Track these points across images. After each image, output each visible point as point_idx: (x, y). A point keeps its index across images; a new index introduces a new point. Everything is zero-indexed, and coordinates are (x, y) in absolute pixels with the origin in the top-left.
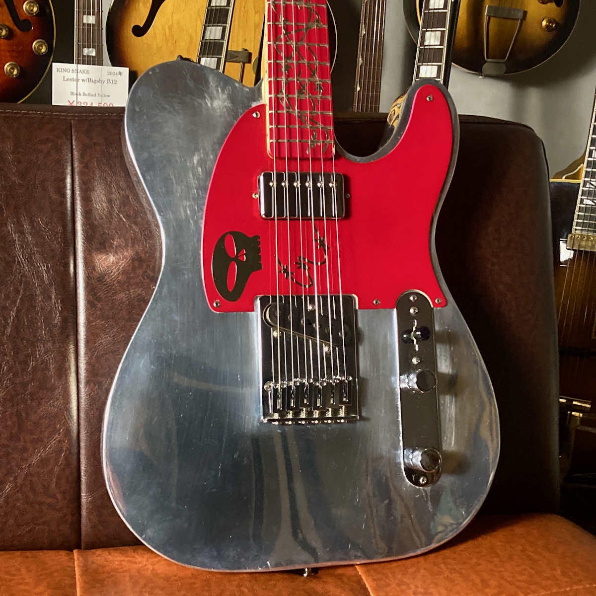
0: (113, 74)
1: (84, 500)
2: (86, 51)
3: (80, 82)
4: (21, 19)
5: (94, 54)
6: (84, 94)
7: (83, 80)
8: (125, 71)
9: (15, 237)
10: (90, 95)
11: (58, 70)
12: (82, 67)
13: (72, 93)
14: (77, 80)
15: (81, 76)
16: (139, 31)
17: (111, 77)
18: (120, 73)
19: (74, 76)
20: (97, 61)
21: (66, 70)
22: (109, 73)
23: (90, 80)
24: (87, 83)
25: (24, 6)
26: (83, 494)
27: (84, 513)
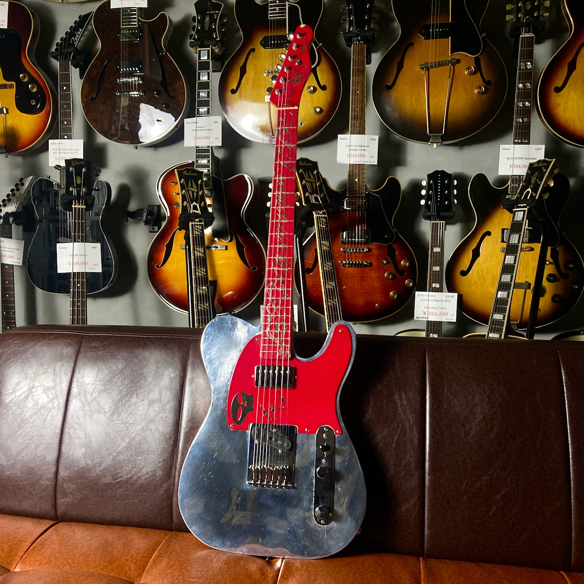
0: (449, 297)
1: (426, 532)
2: (434, 285)
3: (430, 301)
4: (400, 269)
5: (438, 287)
6: (432, 308)
7: (432, 300)
8: (456, 295)
9: (398, 401)
10: (435, 308)
11: (418, 295)
12: (431, 293)
13: (425, 307)
14: (429, 300)
15: (431, 298)
16: (464, 273)
17: (447, 298)
18: (453, 296)
19: (427, 298)
20: (440, 290)
21: (422, 295)
22: (446, 296)
23: (435, 300)
24: (434, 302)
25: (402, 262)
26: (426, 530)
27: (426, 539)
